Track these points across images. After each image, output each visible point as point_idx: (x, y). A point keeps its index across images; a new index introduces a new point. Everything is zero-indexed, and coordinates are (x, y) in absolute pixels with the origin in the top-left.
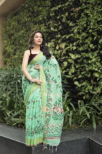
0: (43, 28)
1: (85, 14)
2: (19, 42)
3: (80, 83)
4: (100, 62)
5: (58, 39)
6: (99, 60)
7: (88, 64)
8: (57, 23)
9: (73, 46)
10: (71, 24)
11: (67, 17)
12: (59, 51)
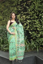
0: (15, 9)
1: (33, 3)
2: (5, 14)
3: (31, 32)
4: (40, 24)
5: (22, 14)
6: (39, 23)
7: (35, 24)
8: (22, 7)
9: (28, 17)
10: (27, 8)
11: (25, 4)
12: (23, 19)
